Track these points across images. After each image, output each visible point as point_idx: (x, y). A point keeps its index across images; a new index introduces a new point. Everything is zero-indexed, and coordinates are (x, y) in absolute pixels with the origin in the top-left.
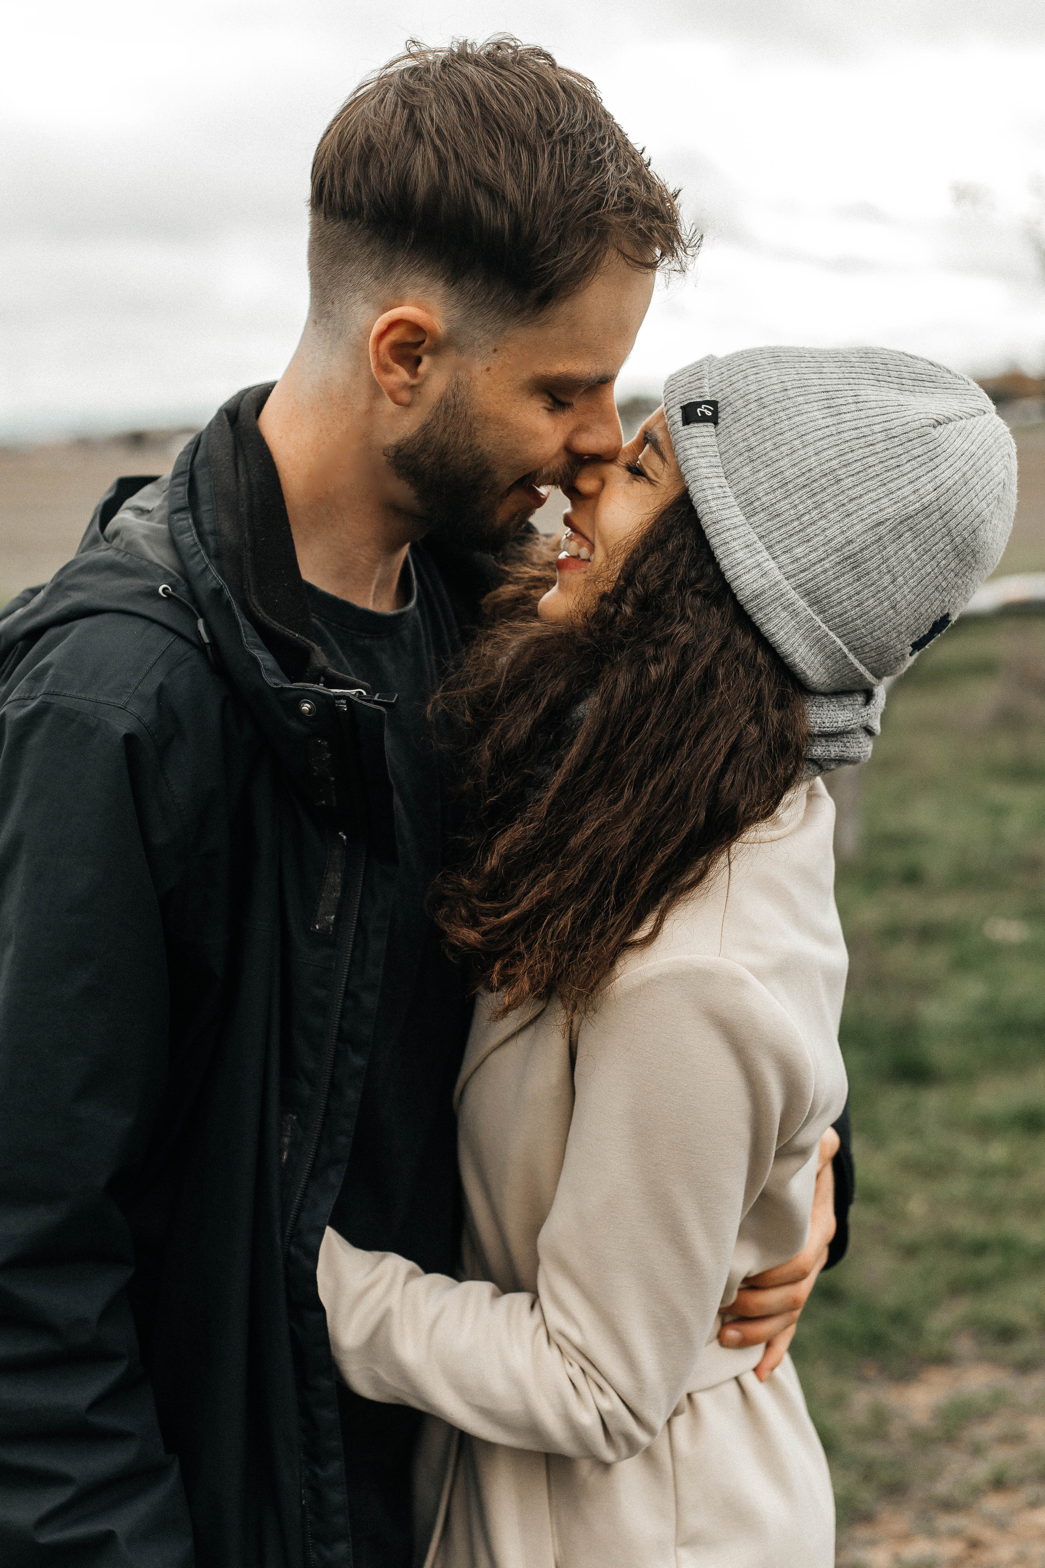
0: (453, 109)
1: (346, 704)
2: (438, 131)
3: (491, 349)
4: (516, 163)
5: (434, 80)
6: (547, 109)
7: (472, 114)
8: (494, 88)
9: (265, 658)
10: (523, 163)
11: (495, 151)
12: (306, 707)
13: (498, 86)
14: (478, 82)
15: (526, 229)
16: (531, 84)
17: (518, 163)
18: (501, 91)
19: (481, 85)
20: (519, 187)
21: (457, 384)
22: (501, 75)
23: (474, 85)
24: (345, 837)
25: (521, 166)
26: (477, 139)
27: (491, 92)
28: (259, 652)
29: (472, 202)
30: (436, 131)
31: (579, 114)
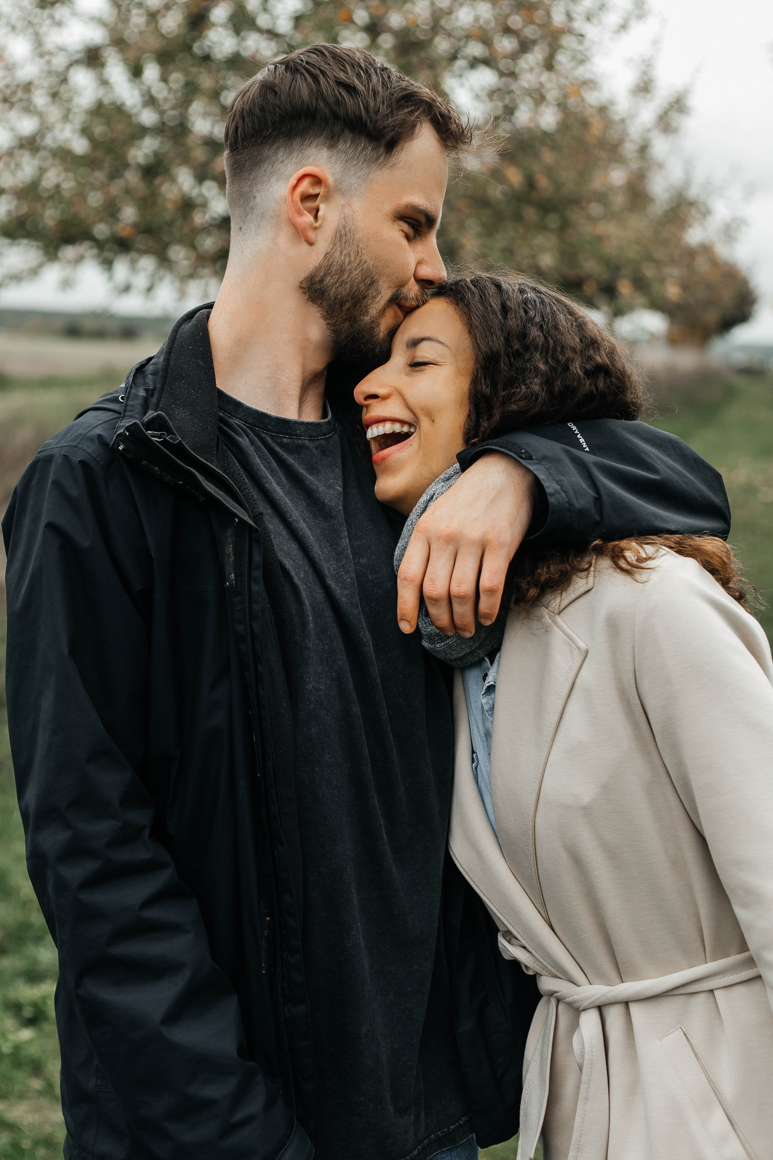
21: (345, 218)
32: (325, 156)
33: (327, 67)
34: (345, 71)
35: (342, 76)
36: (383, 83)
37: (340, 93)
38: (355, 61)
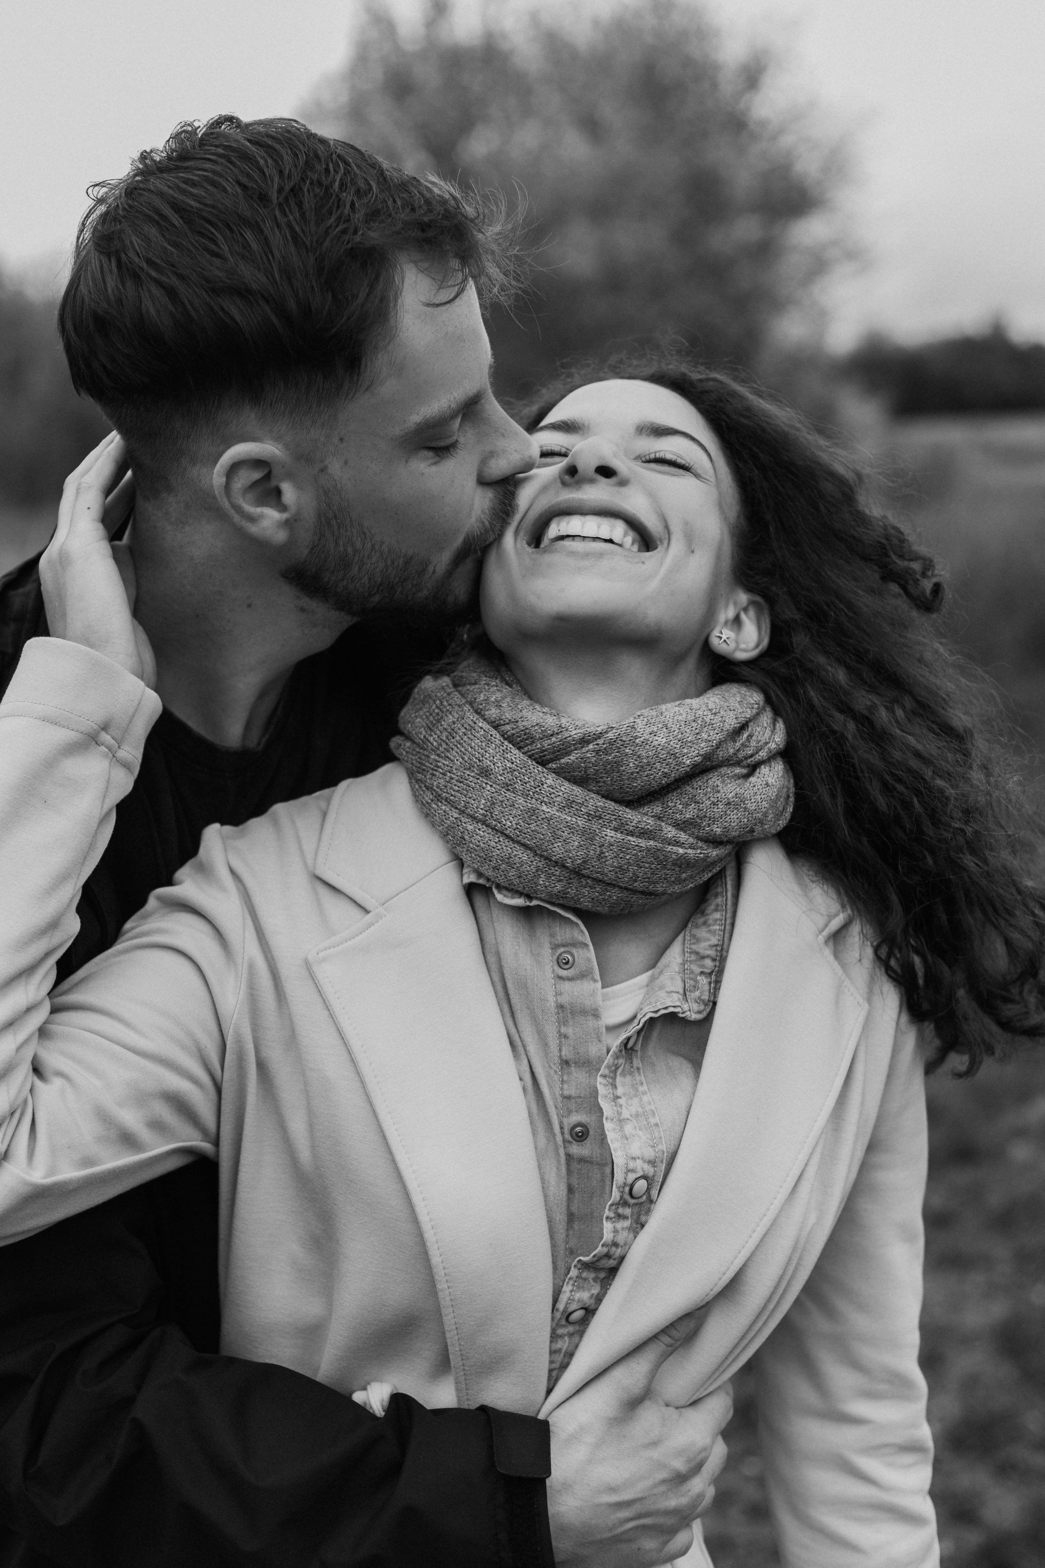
0: (153, 232)
2: (149, 262)
3: (336, 440)
4: (244, 248)
5: (125, 213)
6: (248, 175)
7: (174, 226)
8: (183, 186)
10: (250, 242)
11: (214, 247)
13: (186, 181)
14: (165, 189)
15: (292, 304)
16: (220, 160)
17: (246, 246)
18: (194, 184)
19: (171, 192)
20: (259, 269)
21: (326, 493)
22: (186, 168)
23: (161, 194)
25: (249, 246)
26: (191, 248)
27: (183, 192)
29: (221, 314)
30: (147, 263)
31: (287, 158)
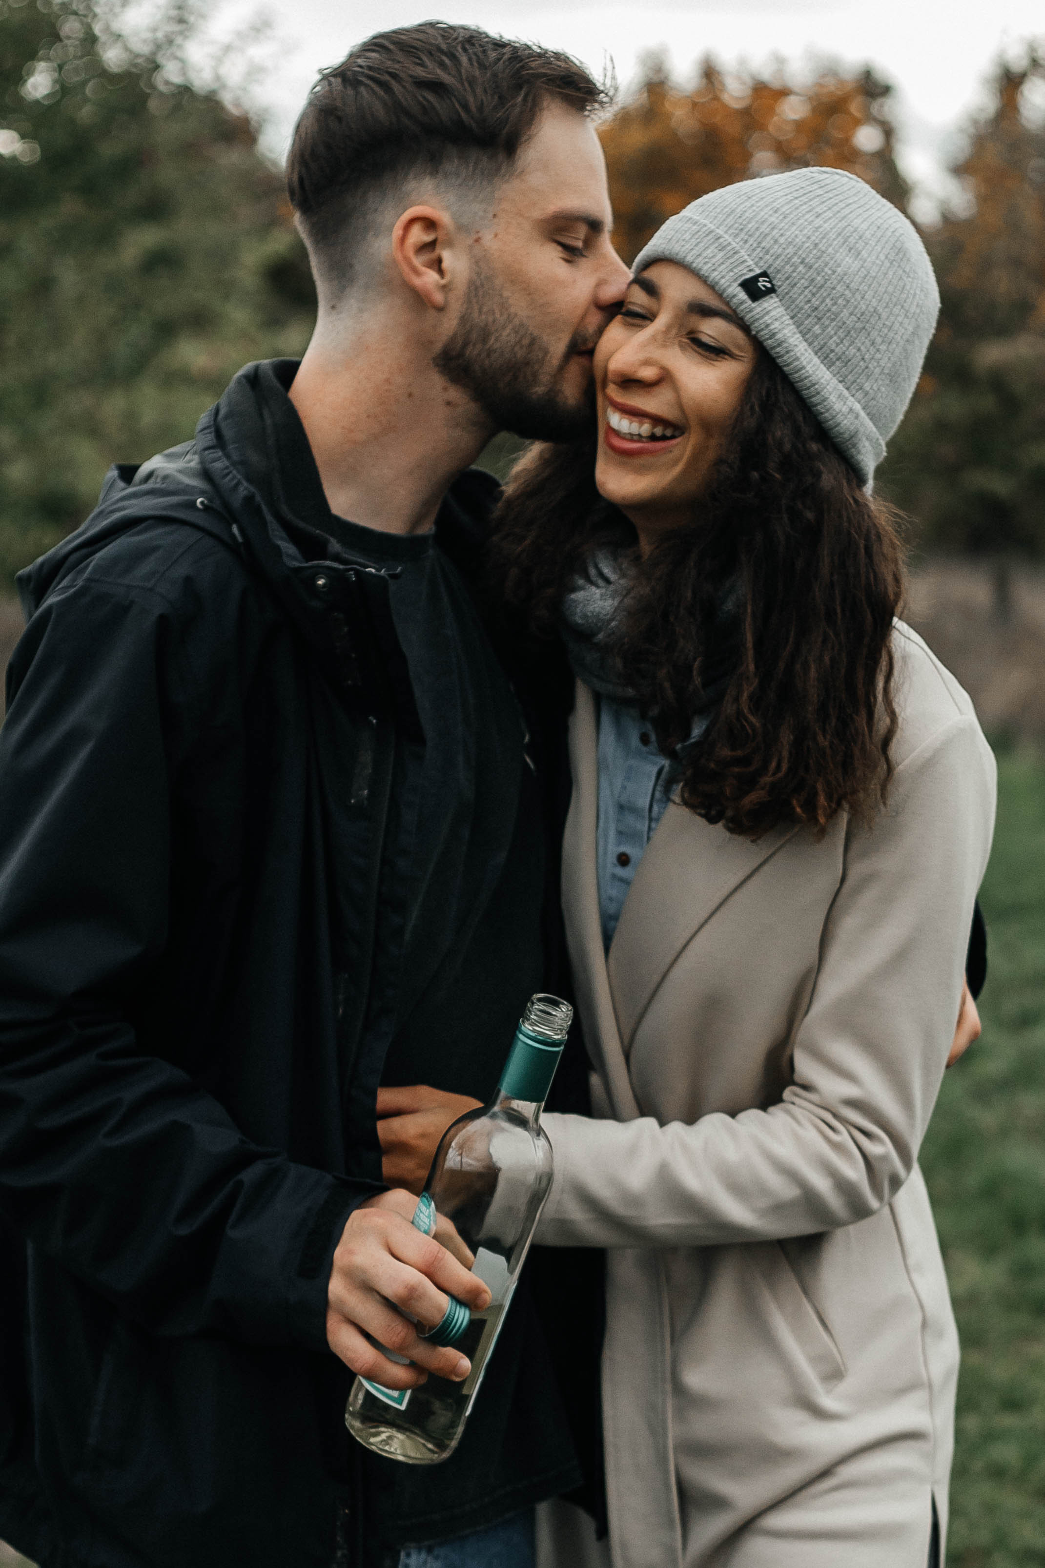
1: (354, 574)
3: (491, 216)
9: (288, 548)
12: (321, 582)
21: (477, 261)
24: (374, 721)
28: (282, 542)
32: (430, 187)
33: (397, 66)
34: (422, 65)
35: (419, 72)
36: (479, 63)
37: (424, 97)
38: (431, 44)
